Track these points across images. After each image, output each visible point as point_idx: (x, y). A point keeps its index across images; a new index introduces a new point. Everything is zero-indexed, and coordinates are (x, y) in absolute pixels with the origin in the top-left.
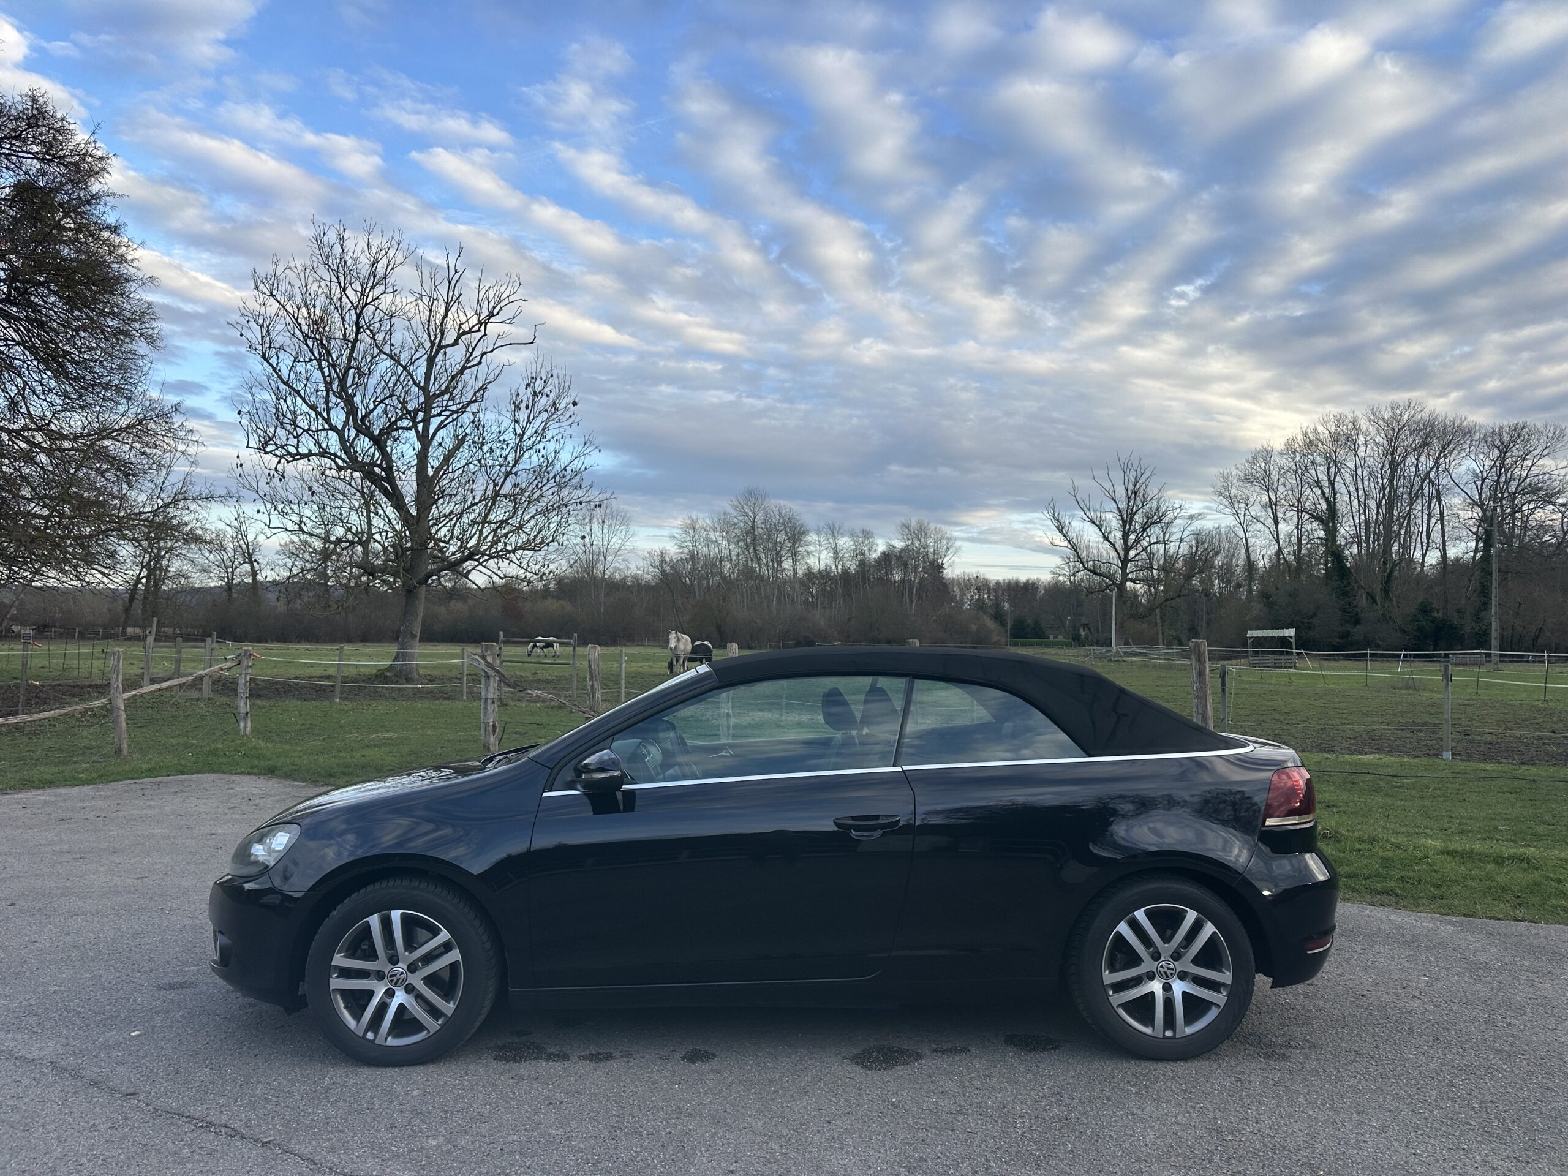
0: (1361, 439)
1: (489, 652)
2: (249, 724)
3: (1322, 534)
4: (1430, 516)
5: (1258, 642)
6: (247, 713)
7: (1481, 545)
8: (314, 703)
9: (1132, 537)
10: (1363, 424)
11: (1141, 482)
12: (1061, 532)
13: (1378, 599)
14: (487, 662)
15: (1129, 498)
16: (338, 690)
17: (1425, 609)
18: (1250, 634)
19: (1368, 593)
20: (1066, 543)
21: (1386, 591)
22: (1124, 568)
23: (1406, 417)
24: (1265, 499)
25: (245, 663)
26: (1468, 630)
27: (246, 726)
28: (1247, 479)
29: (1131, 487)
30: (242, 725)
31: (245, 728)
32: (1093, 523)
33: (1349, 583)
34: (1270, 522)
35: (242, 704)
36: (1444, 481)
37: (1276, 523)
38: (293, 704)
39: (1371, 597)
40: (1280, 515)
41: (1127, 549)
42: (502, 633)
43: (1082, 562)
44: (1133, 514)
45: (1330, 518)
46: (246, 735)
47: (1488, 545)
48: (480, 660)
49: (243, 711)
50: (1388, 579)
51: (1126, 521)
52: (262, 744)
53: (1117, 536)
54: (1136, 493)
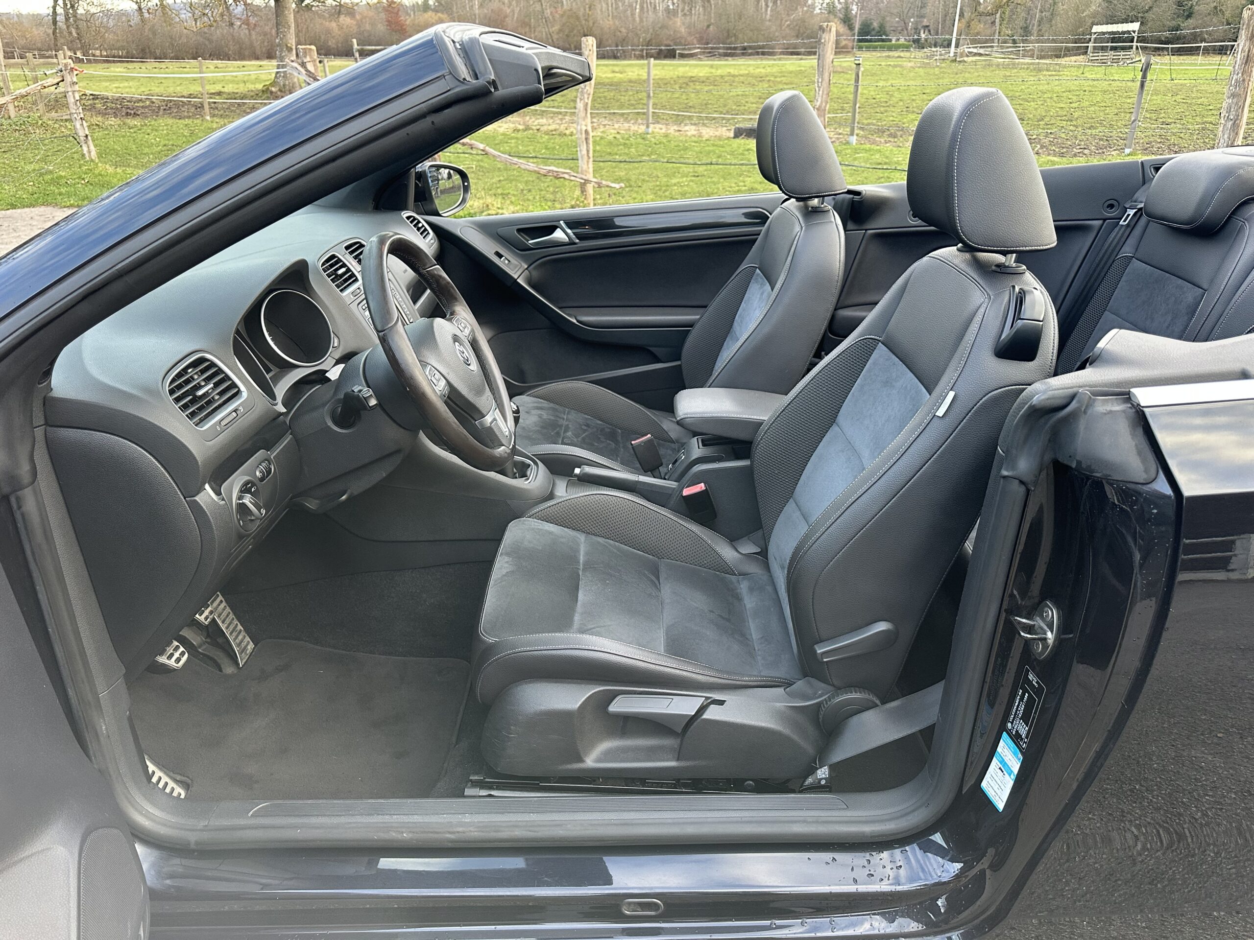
1: (308, 59)
2: (92, 147)
5: (1102, 37)
6: (87, 136)
8: (187, 121)
14: (307, 70)
16: (206, 106)
18: (1096, 29)
25: (68, 78)
27: (91, 150)
30: (85, 149)
31: (89, 152)
35: (78, 126)
38: (165, 122)
42: (355, 41)
46: (92, 161)
48: (299, 67)
49: (81, 133)
52: (111, 170)
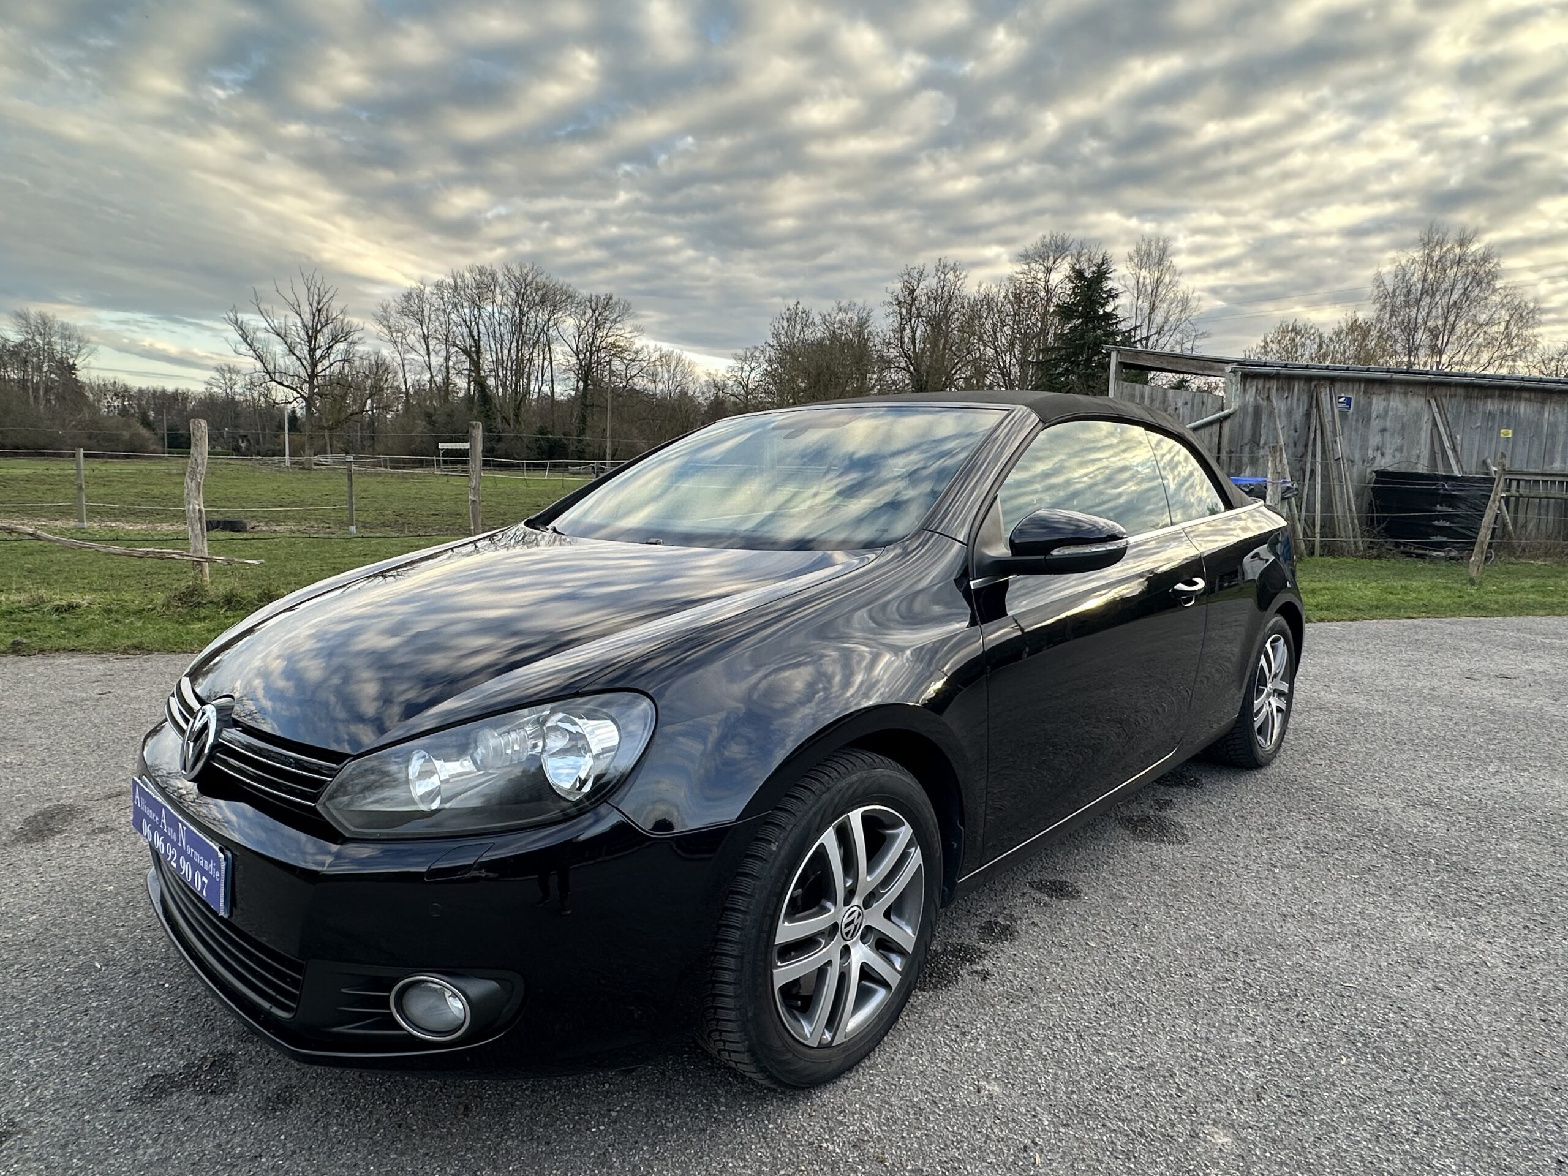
0: (498, 290)
3: (467, 365)
4: (544, 359)
5: (447, 452)
7: (581, 384)
9: (318, 353)
10: (501, 278)
11: (324, 300)
12: (245, 340)
13: (512, 422)
15: (314, 315)
17: (542, 431)
18: (441, 446)
19: (504, 417)
20: (251, 352)
21: (517, 415)
22: (311, 383)
23: (530, 278)
24: (419, 331)
26: (572, 448)
28: (404, 312)
29: (315, 304)
32: (279, 335)
33: (490, 409)
34: (423, 352)
36: (553, 332)
37: (428, 354)
39: (506, 420)
40: (431, 347)
41: (314, 365)
43: (268, 373)
44: (317, 332)
45: (474, 354)
47: (586, 385)
50: (518, 407)
51: (312, 336)
53: (303, 350)
54: (319, 311)
